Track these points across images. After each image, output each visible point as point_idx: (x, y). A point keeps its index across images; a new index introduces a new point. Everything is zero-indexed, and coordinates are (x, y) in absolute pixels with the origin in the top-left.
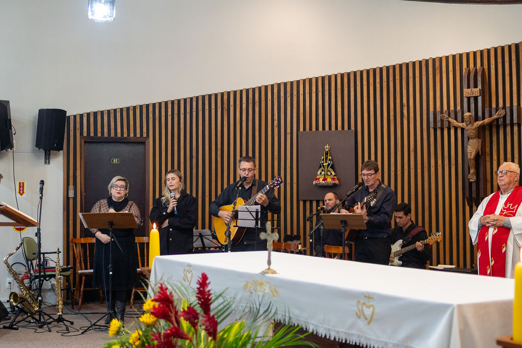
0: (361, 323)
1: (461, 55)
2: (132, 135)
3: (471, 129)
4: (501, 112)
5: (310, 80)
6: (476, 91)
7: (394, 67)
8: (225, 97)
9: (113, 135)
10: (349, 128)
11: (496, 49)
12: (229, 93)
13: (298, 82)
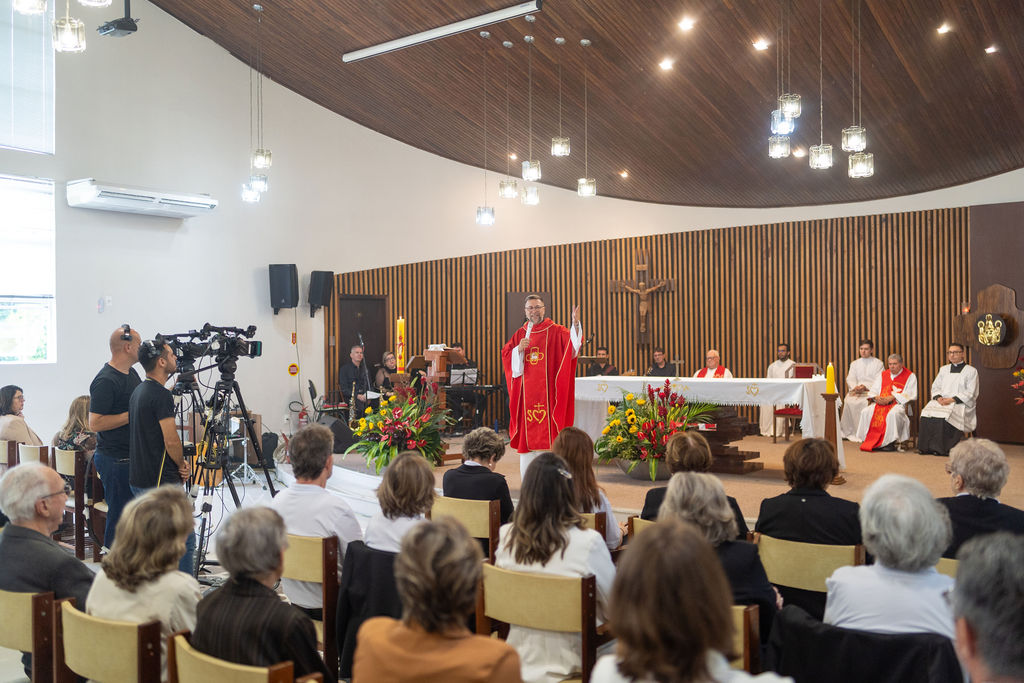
0: (751, 396)
1: (631, 239)
2: (376, 293)
3: (643, 294)
4: (664, 283)
5: (515, 251)
6: (645, 267)
7: (580, 244)
8: (449, 263)
9: (362, 293)
10: (546, 290)
11: (656, 236)
12: (451, 259)
13: (506, 252)
